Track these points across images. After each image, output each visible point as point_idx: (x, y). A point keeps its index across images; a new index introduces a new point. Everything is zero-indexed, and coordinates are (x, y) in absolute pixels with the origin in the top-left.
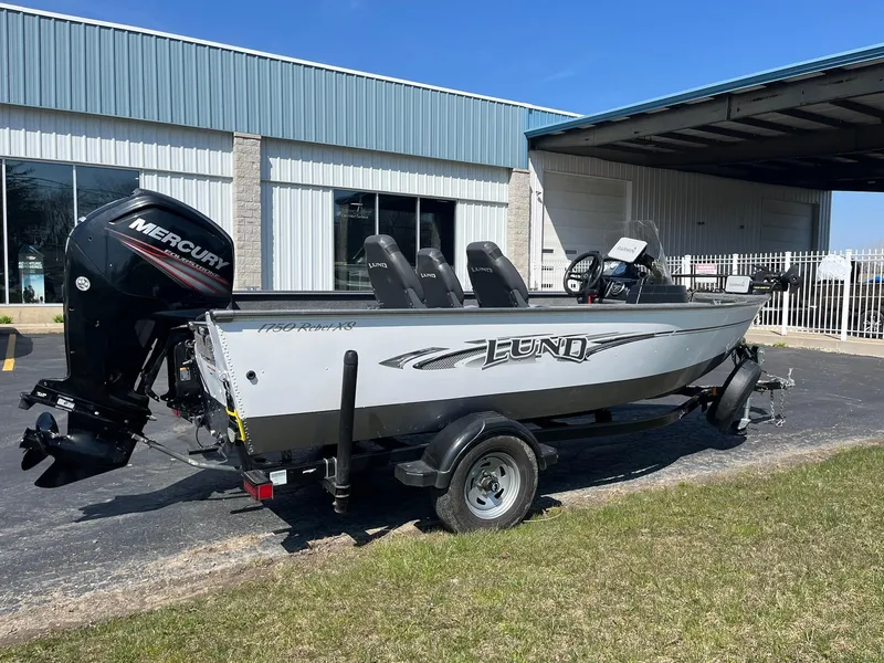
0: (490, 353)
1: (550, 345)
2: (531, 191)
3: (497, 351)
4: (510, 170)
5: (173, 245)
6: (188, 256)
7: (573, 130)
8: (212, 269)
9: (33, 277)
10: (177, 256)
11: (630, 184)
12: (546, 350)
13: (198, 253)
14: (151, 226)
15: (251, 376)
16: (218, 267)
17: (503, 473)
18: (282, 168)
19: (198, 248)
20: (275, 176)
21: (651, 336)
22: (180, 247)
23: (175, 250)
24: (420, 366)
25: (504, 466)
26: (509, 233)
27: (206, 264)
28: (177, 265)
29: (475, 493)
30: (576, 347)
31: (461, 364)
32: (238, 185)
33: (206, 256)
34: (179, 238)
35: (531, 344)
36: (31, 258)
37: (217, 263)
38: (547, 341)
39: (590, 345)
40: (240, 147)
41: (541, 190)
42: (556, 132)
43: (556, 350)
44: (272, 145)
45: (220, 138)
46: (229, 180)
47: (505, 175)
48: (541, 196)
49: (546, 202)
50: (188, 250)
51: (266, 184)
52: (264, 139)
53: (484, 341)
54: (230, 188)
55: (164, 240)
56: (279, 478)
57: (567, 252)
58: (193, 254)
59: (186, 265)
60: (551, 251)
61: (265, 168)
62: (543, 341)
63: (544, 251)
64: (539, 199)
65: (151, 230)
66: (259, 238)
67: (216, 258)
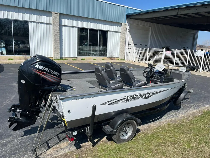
0: (127, 99)
1: (141, 96)
2: (127, 29)
3: (129, 99)
4: (122, 24)
5: (46, 71)
6: (50, 73)
7: (139, 14)
8: (56, 76)
9: (3, 48)
10: (47, 74)
11: (151, 28)
12: (140, 97)
13: (53, 73)
14: (41, 66)
16: (58, 75)
17: (128, 128)
18: (65, 22)
19: (53, 71)
20: (63, 24)
22: (48, 71)
23: (47, 72)
24: (110, 104)
25: (129, 126)
26: (121, 40)
27: (55, 75)
28: (48, 76)
29: (122, 133)
30: (147, 95)
31: (120, 103)
32: (54, 26)
33: (55, 73)
34: (48, 69)
35: (137, 96)
36: (2, 43)
37: (57, 74)
38: (141, 95)
39: (151, 94)
40: (54, 16)
41: (129, 29)
42: (134, 14)
43: (143, 97)
44: (62, 15)
45: (48, 13)
46: (51, 24)
47: (120, 24)
48: (129, 30)
49: (130, 32)
50: (50, 72)
51: (61, 26)
52: (60, 14)
53: (126, 97)
54: (52, 26)
55: (44, 70)
56: (75, 133)
57: (134, 45)
58: (52, 73)
59: (50, 76)
60: (131, 44)
61: (61, 21)
62: (140, 95)
63: (129, 44)
64: (128, 31)
65: (41, 67)
66: (59, 40)
67: (57, 73)
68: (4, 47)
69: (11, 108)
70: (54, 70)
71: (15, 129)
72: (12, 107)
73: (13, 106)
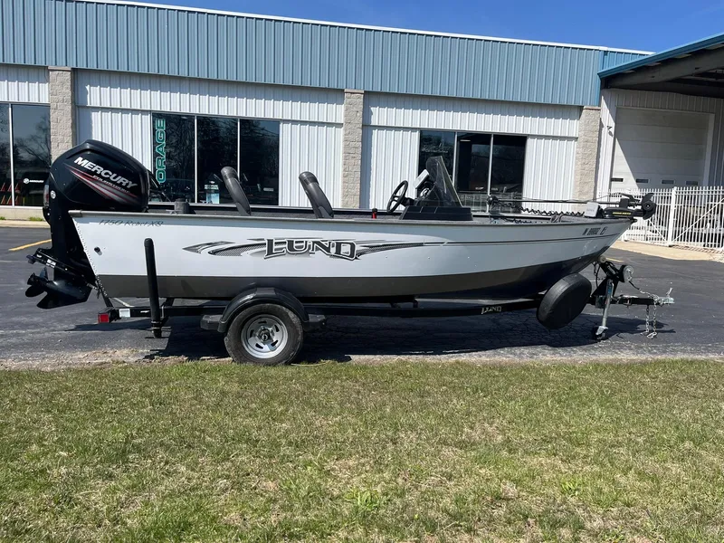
0: (270, 248)
1: (320, 245)
2: (601, 125)
3: (274, 247)
4: (581, 108)
5: (98, 173)
6: (108, 179)
7: (642, 68)
8: (125, 187)
9: (213, 195)
10: (101, 180)
11: (712, 116)
12: (317, 249)
13: (115, 178)
14: (86, 161)
15: (97, 250)
16: (128, 187)
17: (277, 330)
18: (380, 115)
19: (115, 175)
20: (374, 121)
21: (421, 245)
22: (103, 174)
23: (100, 176)
24: (214, 253)
25: (278, 326)
26: (576, 164)
27: (120, 185)
28: (103, 186)
31: (246, 254)
32: (345, 130)
33: (120, 179)
34: (102, 169)
35: (304, 244)
36: (213, 182)
37: (127, 184)
38: (318, 243)
39: (358, 248)
40: (349, 100)
41: (613, 124)
42: (627, 71)
43: (328, 250)
44: (372, 97)
45: (332, 94)
46: (340, 125)
47: (576, 113)
48: (612, 130)
49: (617, 135)
50: (108, 176)
51: (367, 127)
52: (366, 93)
53: (263, 240)
54: (341, 131)
55: (93, 170)
56: (125, 313)
57: (637, 181)
58: (111, 178)
59: (107, 185)
60: (622, 180)
61: (367, 114)
63: (612, 180)
64: (610, 133)
65: (86, 164)
66: (359, 170)
67: (127, 181)
68: (216, 192)
69: (35, 255)
70: (120, 173)
71: (43, 305)
72: (37, 253)
73: (39, 249)
